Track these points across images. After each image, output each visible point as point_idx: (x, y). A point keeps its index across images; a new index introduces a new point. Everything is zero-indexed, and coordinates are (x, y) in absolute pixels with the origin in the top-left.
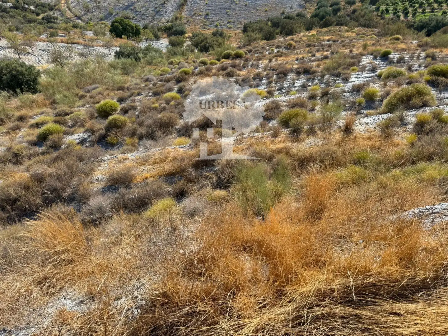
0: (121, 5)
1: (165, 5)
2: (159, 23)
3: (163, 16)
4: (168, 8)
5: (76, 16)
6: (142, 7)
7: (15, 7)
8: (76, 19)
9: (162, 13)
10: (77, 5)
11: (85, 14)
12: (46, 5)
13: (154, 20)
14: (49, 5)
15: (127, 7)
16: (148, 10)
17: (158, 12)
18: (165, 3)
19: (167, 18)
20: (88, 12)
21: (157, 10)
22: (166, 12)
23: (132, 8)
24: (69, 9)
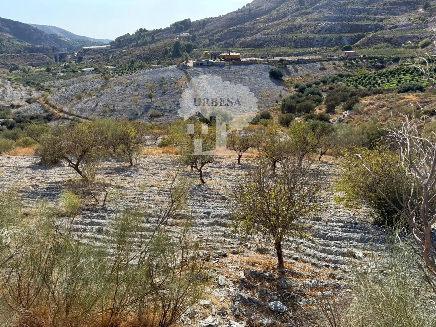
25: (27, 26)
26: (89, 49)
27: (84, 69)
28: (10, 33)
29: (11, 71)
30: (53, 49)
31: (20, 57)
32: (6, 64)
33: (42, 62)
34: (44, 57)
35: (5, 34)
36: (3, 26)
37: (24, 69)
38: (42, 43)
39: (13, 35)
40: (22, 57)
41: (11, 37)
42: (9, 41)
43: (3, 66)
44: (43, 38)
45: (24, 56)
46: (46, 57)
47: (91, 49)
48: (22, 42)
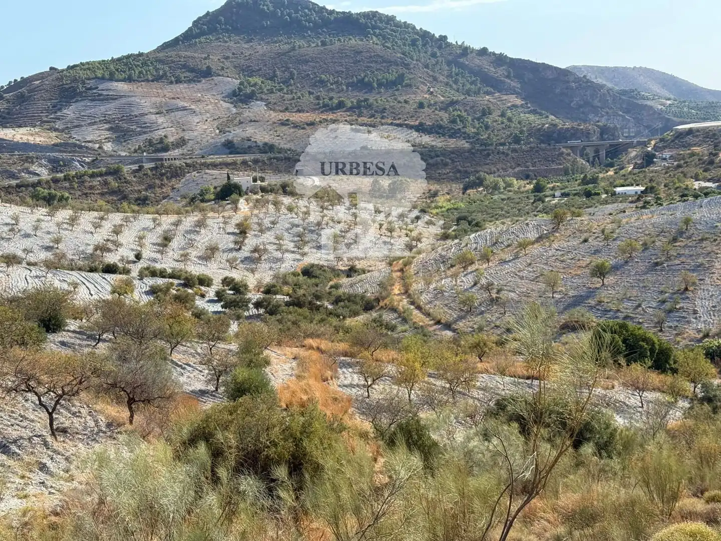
0: (557, 296)
1: (689, 294)
2: (678, 339)
3: (689, 322)
4: (698, 302)
5: (438, 322)
6: (621, 300)
7: (297, 303)
8: (440, 329)
9: (684, 314)
10: (436, 297)
11: (461, 318)
12: (358, 299)
13: (661, 331)
14: (363, 297)
15: (578, 301)
16: (639, 306)
17: (670, 311)
18: (686, 289)
19: (701, 326)
20: (469, 312)
21: (668, 306)
22: (695, 312)
23: (592, 302)
24: (419, 308)
25: (563, 75)
26: (690, 132)
27: (619, 190)
28: (518, 94)
29: (465, 189)
30: (602, 134)
31: (503, 153)
32: (466, 172)
33: (554, 166)
34: (562, 153)
35: (505, 97)
36: (508, 77)
37: (496, 185)
38: (591, 116)
39: (523, 99)
40: (507, 155)
41: (519, 102)
42: (503, 115)
43: (458, 175)
44: (596, 103)
45: (515, 151)
46: (569, 155)
47: (698, 130)
48: (541, 114)
